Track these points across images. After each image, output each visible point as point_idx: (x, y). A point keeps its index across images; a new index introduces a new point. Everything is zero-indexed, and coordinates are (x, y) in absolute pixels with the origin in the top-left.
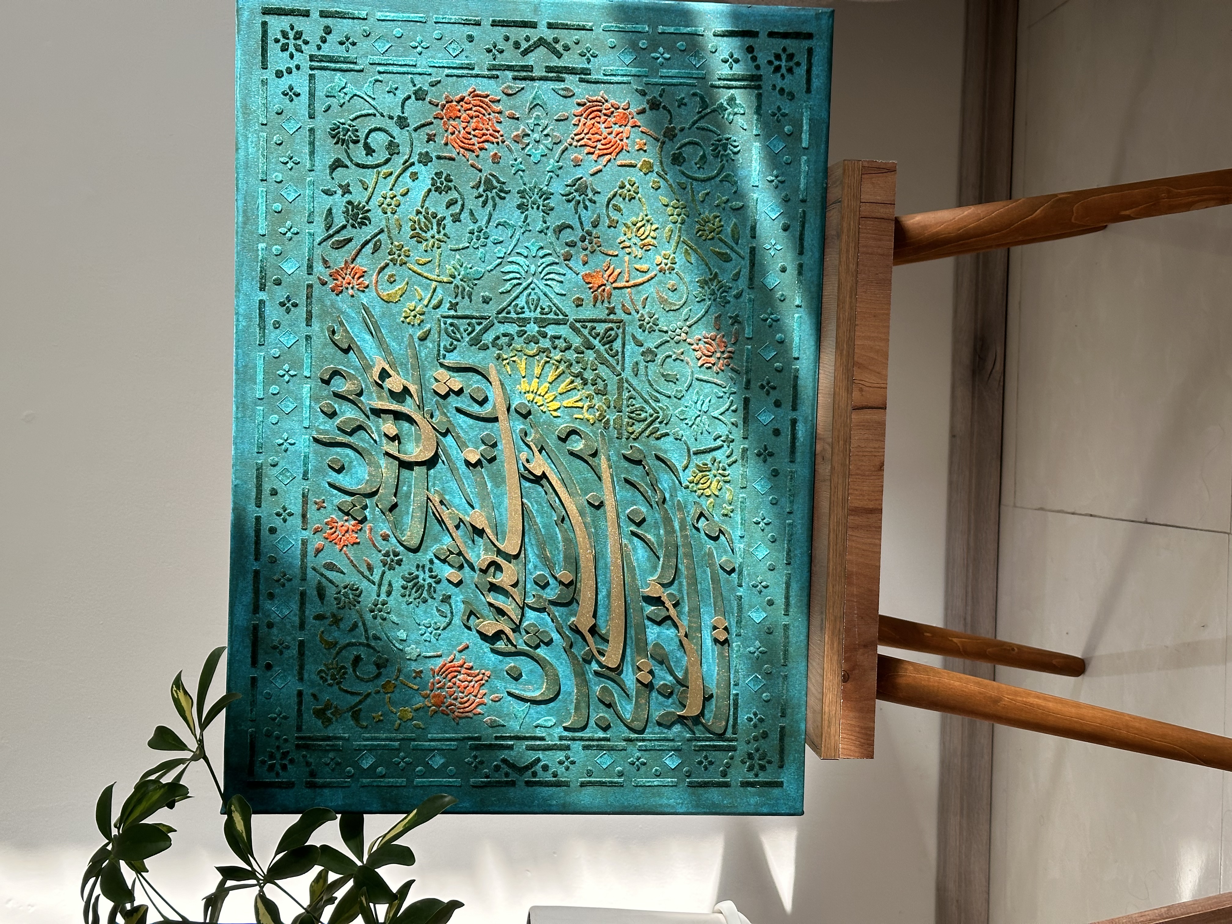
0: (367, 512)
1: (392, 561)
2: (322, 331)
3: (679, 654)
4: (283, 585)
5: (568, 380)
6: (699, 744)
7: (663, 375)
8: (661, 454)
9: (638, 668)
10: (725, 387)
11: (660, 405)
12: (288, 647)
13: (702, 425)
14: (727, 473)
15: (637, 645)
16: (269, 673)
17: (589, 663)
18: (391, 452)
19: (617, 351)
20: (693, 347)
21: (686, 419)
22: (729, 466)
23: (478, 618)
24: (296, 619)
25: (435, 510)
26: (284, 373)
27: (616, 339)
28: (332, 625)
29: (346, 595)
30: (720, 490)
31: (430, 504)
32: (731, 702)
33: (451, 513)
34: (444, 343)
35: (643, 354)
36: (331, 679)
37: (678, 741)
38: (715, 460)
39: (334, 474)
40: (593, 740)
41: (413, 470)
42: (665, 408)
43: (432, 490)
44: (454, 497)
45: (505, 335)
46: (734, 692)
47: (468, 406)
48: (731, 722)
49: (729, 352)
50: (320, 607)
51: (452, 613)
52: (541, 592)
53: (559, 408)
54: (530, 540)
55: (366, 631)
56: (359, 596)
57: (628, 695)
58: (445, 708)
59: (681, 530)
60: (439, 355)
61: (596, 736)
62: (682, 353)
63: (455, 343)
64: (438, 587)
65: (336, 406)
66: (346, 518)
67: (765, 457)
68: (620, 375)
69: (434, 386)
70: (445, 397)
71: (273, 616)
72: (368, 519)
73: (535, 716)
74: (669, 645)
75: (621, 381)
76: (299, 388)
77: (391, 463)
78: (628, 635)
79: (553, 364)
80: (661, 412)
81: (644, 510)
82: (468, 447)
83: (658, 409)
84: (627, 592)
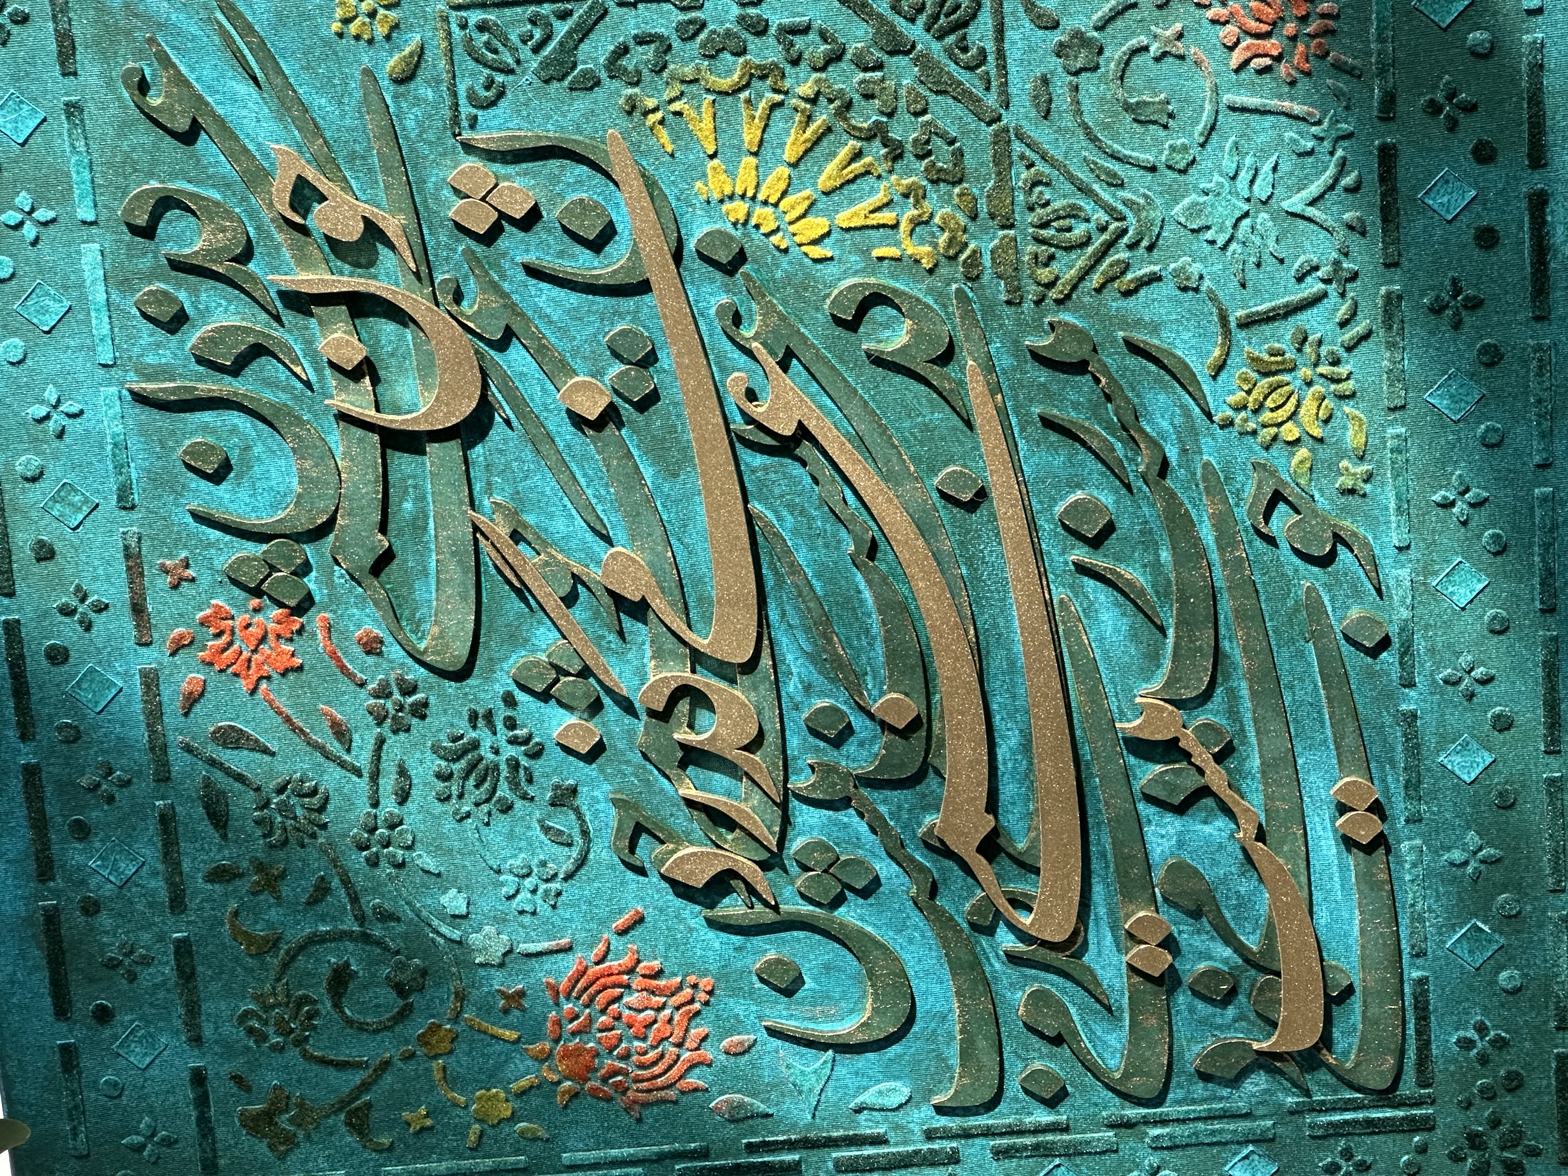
0: (311, 582)
1: (401, 708)
2: (110, 83)
3: (1245, 886)
4: (111, 799)
5: (844, 153)
6: (1324, 1119)
7: (1128, 108)
8: (1140, 337)
9: (1130, 936)
10: (1319, 123)
11: (1126, 194)
12: (146, 961)
13: (1257, 240)
14: (1342, 370)
15: (1122, 875)
16: (107, 1032)
17: (990, 931)
18: (355, 411)
19: (982, 52)
20: (1210, 14)
21: (1208, 228)
22: (1349, 349)
23: (662, 842)
24: (159, 886)
25: (499, 562)
26: (19, 217)
27: (974, 16)
28: (260, 892)
29: (283, 808)
30: (1326, 422)
31: (482, 542)
32: (1409, 1000)
33: (547, 564)
34: (468, 82)
35: (1061, 51)
36: (278, 1033)
37: (1263, 1117)
38: (1305, 339)
39: (205, 486)
40: (1021, 1133)
41: (423, 453)
42: (1142, 201)
43: (486, 502)
44: (551, 516)
45: (642, 40)
46: (1416, 974)
47: (561, 254)
48: (1411, 1054)
49: (1323, 16)
50: (219, 850)
51: (585, 833)
52: (831, 755)
53: (828, 234)
54: (783, 615)
55: (355, 899)
56: (322, 809)
57: (1109, 1009)
58: (598, 1084)
59: (1221, 549)
60: (455, 120)
61: (1029, 1120)
62: (1180, 36)
63: (500, 78)
64: (537, 767)
65: (182, 296)
66: (255, 602)
67: (1457, 313)
68: (999, 119)
69: (454, 208)
70: (490, 237)
71: (93, 882)
72: (317, 599)
73: (852, 1083)
74: (1215, 863)
75: (1002, 139)
76: (69, 256)
77: (360, 440)
78: (1093, 849)
79: (796, 109)
80: (1130, 215)
81: (1107, 499)
82: (575, 373)
83: (1120, 207)
84: (1078, 733)
